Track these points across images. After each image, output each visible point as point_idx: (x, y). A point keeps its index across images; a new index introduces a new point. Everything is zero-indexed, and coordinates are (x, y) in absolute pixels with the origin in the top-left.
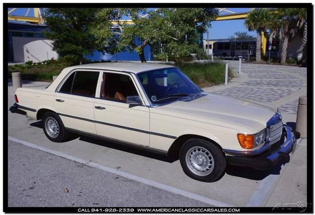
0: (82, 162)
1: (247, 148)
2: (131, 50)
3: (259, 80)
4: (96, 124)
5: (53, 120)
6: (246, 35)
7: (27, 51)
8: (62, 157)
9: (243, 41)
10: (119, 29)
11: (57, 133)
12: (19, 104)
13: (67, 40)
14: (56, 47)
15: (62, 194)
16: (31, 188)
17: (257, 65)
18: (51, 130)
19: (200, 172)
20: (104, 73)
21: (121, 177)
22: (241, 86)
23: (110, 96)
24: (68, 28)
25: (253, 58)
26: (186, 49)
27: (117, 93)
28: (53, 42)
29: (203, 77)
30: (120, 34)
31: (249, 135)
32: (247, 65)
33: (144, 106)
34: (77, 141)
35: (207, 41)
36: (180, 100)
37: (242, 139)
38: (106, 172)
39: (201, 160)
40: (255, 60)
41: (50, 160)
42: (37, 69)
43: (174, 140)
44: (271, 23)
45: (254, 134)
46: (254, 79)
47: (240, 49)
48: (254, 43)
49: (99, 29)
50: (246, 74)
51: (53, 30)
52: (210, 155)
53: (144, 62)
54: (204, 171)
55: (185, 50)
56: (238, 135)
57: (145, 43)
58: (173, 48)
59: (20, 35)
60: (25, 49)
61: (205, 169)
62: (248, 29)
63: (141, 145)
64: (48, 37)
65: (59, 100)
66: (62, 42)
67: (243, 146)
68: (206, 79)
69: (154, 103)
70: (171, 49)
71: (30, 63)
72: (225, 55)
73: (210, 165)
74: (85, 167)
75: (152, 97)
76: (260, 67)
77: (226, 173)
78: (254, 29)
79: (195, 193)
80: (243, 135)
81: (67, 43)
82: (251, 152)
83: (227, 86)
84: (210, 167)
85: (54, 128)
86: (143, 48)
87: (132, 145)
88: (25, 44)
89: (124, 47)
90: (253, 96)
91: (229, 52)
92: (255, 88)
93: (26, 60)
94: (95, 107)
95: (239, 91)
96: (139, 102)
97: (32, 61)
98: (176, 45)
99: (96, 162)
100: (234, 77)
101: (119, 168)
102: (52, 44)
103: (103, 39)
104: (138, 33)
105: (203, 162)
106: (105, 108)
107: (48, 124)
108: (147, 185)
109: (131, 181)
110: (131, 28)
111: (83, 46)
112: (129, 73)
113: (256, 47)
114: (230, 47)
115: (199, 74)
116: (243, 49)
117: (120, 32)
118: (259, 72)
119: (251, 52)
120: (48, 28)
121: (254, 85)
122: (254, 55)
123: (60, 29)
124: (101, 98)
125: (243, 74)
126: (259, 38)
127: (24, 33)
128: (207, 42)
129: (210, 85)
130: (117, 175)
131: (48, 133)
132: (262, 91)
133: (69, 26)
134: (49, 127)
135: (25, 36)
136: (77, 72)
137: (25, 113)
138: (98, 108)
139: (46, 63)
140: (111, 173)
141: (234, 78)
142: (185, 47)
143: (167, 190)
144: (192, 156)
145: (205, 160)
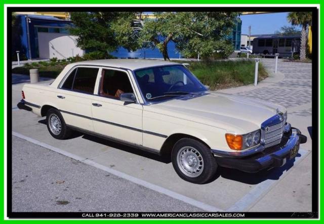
0: (77, 159)
1: (236, 149)
2: (153, 46)
3: (295, 80)
4: (94, 121)
5: (56, 117)
6: (294, 29)
7: (53, 47)
8: (60, 154)
9: (291, 36)
10: (140, 24)
11: (60, 130)
12: (26, 100)
13: (90, 36)
14: (80, 43)
15: (49, 188)
16: (22, 181)
17: (300, 64)
18: (55, 127)
20: (103, 70)
21: (112, 175)
22: (272, 87)
23: (110, 94)
24: (92, 23)
25: (297, 55)
26: (211, 45)
27: (119, 90)
28: (77, 37)
29: (229, 75)
30: (141, 29)
31: (238, 136)
32: (288, 64)
33: (138, 104)
34: (80, 139)
35: (248, 36)
36: (177, 99)
37: (230, 139)
38: (99, 169)
39: (192, 160)
40: (299, 58)
41: (48, 156)
42: (61, 66)
43: (164, 139)
45: (243, 135)
46: (289, 80)
47: (283, 46)
48: (299, 39)
49: (120, 24)
50: (283, 74)
51: (77, 25)
52: (200, 155)
53: (167, 59)
54: (194, 172)
55: (209, 47)
56: (227, 135)
57: (167, 39)
58: (195, 44)
59: (46, 30)
60: (50, 46)
61: (195, 171)
62: (291, 23)
63: (135, 144)
64: (72, 33)
65: (60, 97)
66: (86, 38)
67: (232, 147)
68: (234, 78)
69: (148, 101)
70: (193, 45)
71: (54, 60)
72: (265, 52)
73: (200, 166)
74: (79, 164)
75: (147, 94)
76: (303, 66)
77: (221, 176)
78: (298, 22)
79: (181, 193)
80: (232, 135)
81: (91, 39)
82: (241, 153)
83: (256, 86)
84: (200, 168)
85: (57, 125)
86: (165, 44)
87: (127, 144)
88: (51, 40)
89: (147, 43)
90: (282, 97)
91: (270, 49)
92: (287, 89)
93: (52, 57)
94: (93, 104)
95: (268, 92)
96: (134, 100)
97: (56, 58)
98: (199, 41)
99: (92, 160)
100: (267, 77)
101: (112, 166)
102: (77, 40)
103: (124, 35)
104: (160, 28)
105: (194, 162)
106: (101, 105)
107: (52, 121)
108: (135, 184)
109: (121, 179)
110: (152, 23)
111: (108, 43)
112: (126, 70)
113: (300, 43)
114: (273, 43)
115: (226, 73)
116: (287, 46)
117: (142, 27)
118: (300, 71)
119: (294, 49)
120: (72, 23)
121: (288, 86)
122: (298, 53)
123: (84, 24)
124: (99, 95)
125: (279, 73)
126: (304, 34)
127: (50, 28)
128: (248, 38)
129: (238, 85)
130: (109, 173)
131: (51, 130)
132: (294, 92)
133: (94, 21)
134: (52, 124)
135: (50, 32)
136: (79, 68)
137: (30, 110)
138: (96, 105)
139: (70, 60)
140: (103, 171)
141: (267, 79)
142: (209, 43)
143: (154, 189)
144: (183, 156)
145: (196, 161)
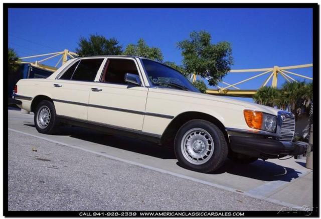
0: (64, 144)
1: (255, 128)
5: (47, 109)
11: (47, 123)
18: (42, 120)
19: (196, 161)
20: (108, 59)
21: (104, 156)
33: (143, 86)
38: (88, 152)
39: (199, 145)
43: (169, 121)
44: (279, 100)
45: (264, 113)
52: (210, 137)
54: (201, 159)
56: (246, 111)
65: (56, 85)
67: (250, 125)
75: (154, 79)
82: (260, 132)
84: (209, 153)
85: (46, 117)
94: (92, 89)
96: (139, 83)
101: (103, 153)
105: (201, 147)
106: (101, 90)
107: (40, 114)
124: (100, 81)
130: (100, 155)
134: (41, 117)
138: (95, 90)
140: (93, 153)
144: (189, 140)
145: (203, 146)
